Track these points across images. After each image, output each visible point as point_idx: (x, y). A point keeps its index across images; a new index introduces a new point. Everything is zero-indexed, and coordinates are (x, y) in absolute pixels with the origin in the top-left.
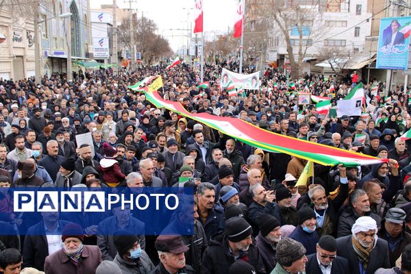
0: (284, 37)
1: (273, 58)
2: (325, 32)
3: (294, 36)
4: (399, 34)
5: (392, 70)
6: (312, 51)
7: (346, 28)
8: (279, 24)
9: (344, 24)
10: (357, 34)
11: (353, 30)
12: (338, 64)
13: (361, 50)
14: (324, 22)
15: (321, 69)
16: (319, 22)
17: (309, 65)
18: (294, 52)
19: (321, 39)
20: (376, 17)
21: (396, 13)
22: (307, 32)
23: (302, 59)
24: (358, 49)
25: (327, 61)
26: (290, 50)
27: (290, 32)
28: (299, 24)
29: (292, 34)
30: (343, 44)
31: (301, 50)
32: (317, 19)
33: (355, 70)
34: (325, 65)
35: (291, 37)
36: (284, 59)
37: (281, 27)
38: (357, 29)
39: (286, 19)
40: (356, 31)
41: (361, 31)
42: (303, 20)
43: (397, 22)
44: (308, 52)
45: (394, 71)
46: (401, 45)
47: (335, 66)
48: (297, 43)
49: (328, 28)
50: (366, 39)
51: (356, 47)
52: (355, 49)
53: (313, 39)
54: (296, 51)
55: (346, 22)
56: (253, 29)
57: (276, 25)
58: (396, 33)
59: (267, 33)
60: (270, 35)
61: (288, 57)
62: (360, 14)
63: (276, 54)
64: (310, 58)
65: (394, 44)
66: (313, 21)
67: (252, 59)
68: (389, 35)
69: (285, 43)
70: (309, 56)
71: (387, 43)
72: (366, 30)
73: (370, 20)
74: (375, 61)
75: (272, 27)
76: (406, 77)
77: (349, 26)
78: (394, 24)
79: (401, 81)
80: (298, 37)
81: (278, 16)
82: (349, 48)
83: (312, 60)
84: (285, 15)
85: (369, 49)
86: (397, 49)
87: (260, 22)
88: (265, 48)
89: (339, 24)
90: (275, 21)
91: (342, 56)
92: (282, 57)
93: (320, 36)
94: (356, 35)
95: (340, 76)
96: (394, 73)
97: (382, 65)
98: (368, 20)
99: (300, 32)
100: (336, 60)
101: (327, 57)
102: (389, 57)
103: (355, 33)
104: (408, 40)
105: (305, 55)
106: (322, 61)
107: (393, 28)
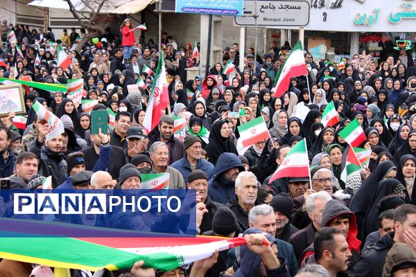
5: (211, 16)
15: (42, 14)
33: (125, 16)
34: (55, 3)
45: (215, 19)
47: (79, 6)
76: (243, 31)
79: (230, 41)
95: (90, 30)
96: (216, 22)
97: (188, 5)
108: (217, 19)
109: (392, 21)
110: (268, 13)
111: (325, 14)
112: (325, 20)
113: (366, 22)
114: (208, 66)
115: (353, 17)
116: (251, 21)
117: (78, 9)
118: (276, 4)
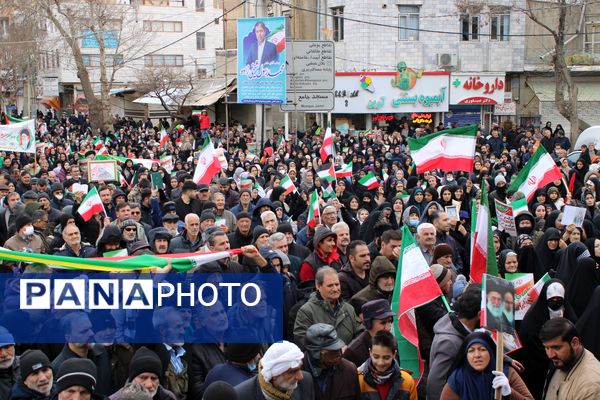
0: (70, 50)
1: (51, 90)
2: (144, 40)
3: (89, 49)
4: (268, 45)
5: (263, 105)
6: (126, 76)
7: (180, 35)
8: (58, 26)
9: (178, 26)
10: (201, 45)
11: (194, 37)
12: (174, 99)
13: (209, 72)
14: (141, 23)
15: (143, 108)
16: (133, 23)
17: (119, 99)
18: (91, 79)
19: (138, 55)
20: (230, 16)
21: (260, 9)
22: (113, 42)
23: (107, 91)
24: (204, 71)
25: (153, 94)
26: (83, 74)
27: (80, 41)
28: (97, 27)
29: (84, 46)
30: (179, 62)
31: (103, 74)
32: (128, 17)
35: (83, 51)
36: (72, 92)
37: (63, 32)
38: (200, 36)
39: (70, 17)
40: (198, 40)
41: (207, 39)
42: (103, 19)
43: (263, 26)
45: (266, 107)
46: (272, 63)
47: (168, 102)
48: (96, 61)
49: (151, 34)
50: (217, 54)
51: (201, 67)
52: (199, 71)
53: (125, 53)
54: (94, 76)
55: (181, 22)
56: (5, 35)
57: (53, 33)
58: (263, 44)
59: (35, 44)
60: (41, 48)
61: (80, 87)
62: (203, 10)
63: (56, 82)
64: (122, 89)
65: (263, 62)
66: (121, 21)
67: (8, 94)
68: (252, 46)
69: (73, 61)
70: (121, 84)
71: (251, 60)
72: (215, 37)
73: (221, 22)
74: (235, 91)
75: (44, 32)
76: (287, 115)
77: (186, 31)
78: (258, 29)
79: (280, 123)
80: (97, 51)
81: (55, 11)
82: (190, 69)
83: (126, 92)
84: (68, 10)
85: (222, 70)
86: (268, 70)
87: (19, 21)
88: (35, 72)
89: (168, 27)
90: (48, 21)
91: (179, 84)
92: (68, 89)
93: (137, 49)
94: (199, 48)
95: (178, 118)
96: (267, 109)
97: (248, 97)
98: (217, 21)
99: (100, 41)
100: (170, 91)
101: (153, 86)
102: (257, 84)
103: (198, 43)
104: (283, 55)
105: (112, 83)
106: (144, 93)
107: (258, 35)
108: (268, 107)
109: (394, 105)
110: (305, 102)
111: (346, 101)
112: (346, 105)
113: (375, 106)
114: (262, 141)
115: (366, 103)
116: (292, 107)
118: (310, 95)
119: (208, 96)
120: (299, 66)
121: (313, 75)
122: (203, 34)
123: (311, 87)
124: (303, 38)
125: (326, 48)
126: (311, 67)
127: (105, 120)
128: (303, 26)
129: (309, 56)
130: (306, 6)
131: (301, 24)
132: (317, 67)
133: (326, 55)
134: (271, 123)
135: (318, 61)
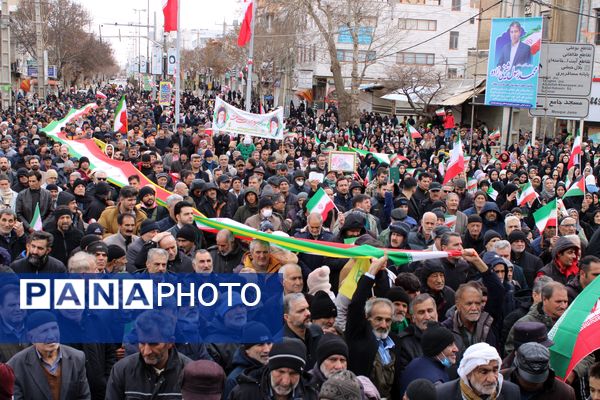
0: (326, 45)
1: (306, 82)
2: (397, 38)
3: (344, 44)
4: (522, 46)
5: (511, 108)
6: (376, 72)
7: (434, 34)
8: (318, 22)
9: (432, 25)
10: (453, 44)
11: (447, 37)
12: (421, 97)
13: (460, 72)
14: (396, 21)
15: (391, 105)
16: (389, 20)
17: (369, 97)
18: (343, 74)
19: (390, 52)
20: (485, 15)
21: (516, 9)
22: (367, 39)
23: (357, 86)
24: (455, 71)
25: (401, 91)
26: (336, 68)
27: (336, 36)
28: (353, 24)
29: (340, 41)
30: (430, 61)
31: (355, 69)
32: (384, 14)
34: (398, 97)
35: (338, 46)
36: (325, 85)
37: (321, 27)
38: (454, 35)
39: (329, 13)
40: (451, 39)
41: (461, 39)
42: (359, 16)
43: (519, 26)
44: (368, 74)
45: (514, 110)
46: (525, 65)
47: (415, 99)
48: (349, 57)
49: (404, 32)
50: (469, 54)
51: (452, 67)
52: (449, 71)
53: (377, 50)
54: (346, 71)
55: (436, 21)
56: (269, 30)
57: (310, 23)
58: (517, 45)
59: (295, 38)
60: (301, 42)
61: (332, 81)
62: (458, 9)
63: (311, 75)
64: (372, 85)
65: (515, 64)
66: (376, 18)
67: (267, 84)
68: (505, 46)
69: (328, 56)
70: (371, 80)
71: (502, 61)
72: (469, 37)
73: (476, 22)
74: (484, 92)
75: (304, 27)
76: (535, 120)
77: (440, 29)
78: (513, 29)
79: (527, 127)
80: (350, 47)
81: (315, 7)
82: (440, 68)
83: (375, 88)
84: (328, 6)
85: (472, 70)
86: (520, 73)
87: (283, 16)
88: (292, 64)
89: (422, 25)
90: (309, 16)
91: (427, 83)
92: (321, 82)
93: (390, 46)
94: (451, 47)
95: (424, 117)
96: (515, 113)
97: (495, 99)
98: (472, 21)
99: (354, 38)
100: (417, 89)
101: (401, 83)
102: (506, 86)
103: (451, 43)
104: (537, 58)
105: (363, 79)
106: (392, 90)
107: (512, 35)
108: (516, 111)
110: (556, 107)
114: (507, 145)
116: (542, 113)
117: (414, 101)
118: (563, 101)
119: (456, 96)
120: (553, 70)
121: (568, 80)
122: (457, 33)
123: (565, 92)
124: (561, 40)
125: (585, 52)
126: (566, 71)
127: (353, 114)
128: (562, 27)
129: (565, 59)
130: (567, 6)
131: (559, 25)
132: (573, 71)
133: (584, 58)
134: (518, 127)
135: (575, 65)
